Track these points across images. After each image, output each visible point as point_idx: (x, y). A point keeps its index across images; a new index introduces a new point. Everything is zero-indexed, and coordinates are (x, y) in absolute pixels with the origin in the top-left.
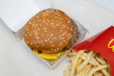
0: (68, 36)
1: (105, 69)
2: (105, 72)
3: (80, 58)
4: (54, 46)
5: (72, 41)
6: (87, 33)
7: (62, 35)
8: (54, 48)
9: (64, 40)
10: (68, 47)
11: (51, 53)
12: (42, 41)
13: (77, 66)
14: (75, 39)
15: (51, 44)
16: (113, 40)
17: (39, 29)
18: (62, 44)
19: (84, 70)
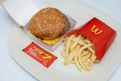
0: (62, 25)
1: (91, 47)
2: (91, 49)
3: (71, 41)
4: (52, 33)
5: (65, 29)
6: (76, 24)
7: (57, 24)
8: (52, 34)
9: (59, 28)
10: (62, 34)
11: (50, 40)
12: (43, 30)
13: (70, 46)
14: (67, 28)
15: (50, 31)
16: (95, 26)
17: (40, 22)
18: (58, 31)
19: (75, 48)
